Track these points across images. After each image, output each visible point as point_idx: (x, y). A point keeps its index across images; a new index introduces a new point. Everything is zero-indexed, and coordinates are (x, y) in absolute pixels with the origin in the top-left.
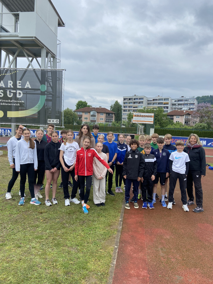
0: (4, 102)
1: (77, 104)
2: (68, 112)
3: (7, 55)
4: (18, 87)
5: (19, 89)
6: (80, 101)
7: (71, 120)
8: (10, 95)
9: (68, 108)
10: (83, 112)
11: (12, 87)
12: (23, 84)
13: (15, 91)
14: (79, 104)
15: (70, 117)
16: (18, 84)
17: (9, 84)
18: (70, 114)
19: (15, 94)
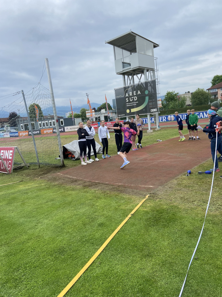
0: (129, 104)
1: (213, 80)
2: (199, 92)
3: (128, 76)
4: (134, 95)
5: (135, 96)
6: (216, 76)
7: (203, 101)
8: (131, 100)
9: (199, 89)
10: (218, 88)
11: (132, 95)
12: (137, 92)
13: (133, 97)
14: (215, 80)
15: (201, 98)
16: (134, 93)
17: (130, 94)
18: (201, 95)
19: (133, 99)
